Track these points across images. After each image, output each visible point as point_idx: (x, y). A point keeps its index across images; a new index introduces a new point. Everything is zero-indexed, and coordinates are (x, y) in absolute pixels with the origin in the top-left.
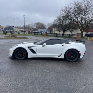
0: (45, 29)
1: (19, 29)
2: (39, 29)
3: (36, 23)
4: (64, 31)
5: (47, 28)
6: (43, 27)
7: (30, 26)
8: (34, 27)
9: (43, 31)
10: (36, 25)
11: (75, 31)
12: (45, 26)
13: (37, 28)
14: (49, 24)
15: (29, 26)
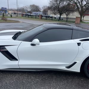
0: (40, 11)
1: (13, 12)
2: (33, 11)
3: (30, 6)
4: (61, 14)
5: (42, 10)
6: (38, 10)
7: (25, 8)
8: (29, 10)
9: (38, 14)
10: (31, 7)
11: (71, 14)
12: (40, 8)
13: (32, 10)
14: (44, 6)
15: (23, 9)
